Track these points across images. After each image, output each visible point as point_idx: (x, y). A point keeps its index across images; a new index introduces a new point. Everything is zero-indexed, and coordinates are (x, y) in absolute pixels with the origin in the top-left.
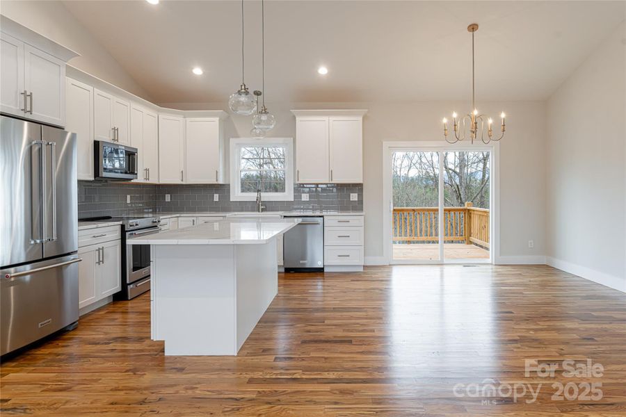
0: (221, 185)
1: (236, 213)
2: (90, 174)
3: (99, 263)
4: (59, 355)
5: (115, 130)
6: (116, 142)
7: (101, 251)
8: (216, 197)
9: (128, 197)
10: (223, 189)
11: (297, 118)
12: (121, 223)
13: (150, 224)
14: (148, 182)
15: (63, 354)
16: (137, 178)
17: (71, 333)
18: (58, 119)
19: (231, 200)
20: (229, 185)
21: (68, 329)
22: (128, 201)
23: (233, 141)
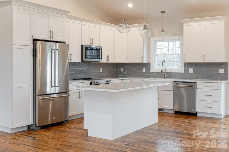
0: (145, 63)
1: (152, 79)
2: (80, 60)
3: (79, 98)
4: (57, 129)
5: (91, 39)
6: (92, 45)
7: (80, 93)
8: (144, 70)
9: (101, 69)
10: (147, 65)
11: (184, 24)
12: (90, 81)
13: (105, 82)
14: (108, 62)
15: (58, 130)
16: (101, 61)
17: (66, 124)
18: (63, 39)
19: (151, 72)
20: (150, 63)
21: (65, 122)
22: (101, 71)
23: (152, 39)
